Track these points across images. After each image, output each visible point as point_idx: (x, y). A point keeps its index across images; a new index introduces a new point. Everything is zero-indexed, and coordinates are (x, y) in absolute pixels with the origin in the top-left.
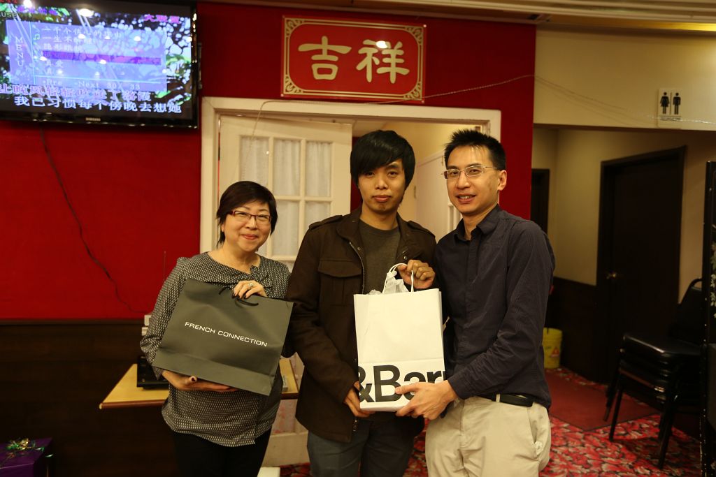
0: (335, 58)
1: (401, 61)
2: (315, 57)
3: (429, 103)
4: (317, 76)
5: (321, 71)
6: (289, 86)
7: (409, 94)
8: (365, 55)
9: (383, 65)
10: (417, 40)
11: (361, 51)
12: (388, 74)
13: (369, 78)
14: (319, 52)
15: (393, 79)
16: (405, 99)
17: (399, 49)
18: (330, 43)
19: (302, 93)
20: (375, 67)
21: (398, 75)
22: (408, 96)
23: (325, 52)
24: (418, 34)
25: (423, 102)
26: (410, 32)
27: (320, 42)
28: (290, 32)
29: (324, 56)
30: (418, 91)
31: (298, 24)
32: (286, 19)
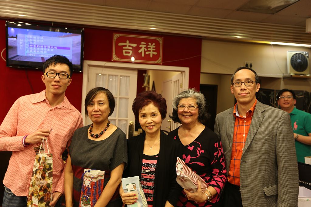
0: (131, 48)
1: (154, 50)
2: (124, 48)
3: (164, 64)
4: (125, 54)
5: (126, 53)
6: (114, 57)
7: (157, 61)
8: (141, 47)
9: (148, 51)
10: (160, 42)
11: (141, 46)
12: (149, 54)
13: (143, 55)
14: (126, 46)
15: (151, 56)
16: (155, 63)
17: (154, 45)
18: (130, 43)
19: (119, 60)
20: (145, 52)
21: (153, 55)
22: (157, 62)
23: (128, 46)
24: (160, 40)
25: (162, 64)
26: (158, 40)
27: (126, 42)
28: (116, 39)
29: (127, 47)
30: (160, 60)
31: (118, 36)
32: (114, 34)
